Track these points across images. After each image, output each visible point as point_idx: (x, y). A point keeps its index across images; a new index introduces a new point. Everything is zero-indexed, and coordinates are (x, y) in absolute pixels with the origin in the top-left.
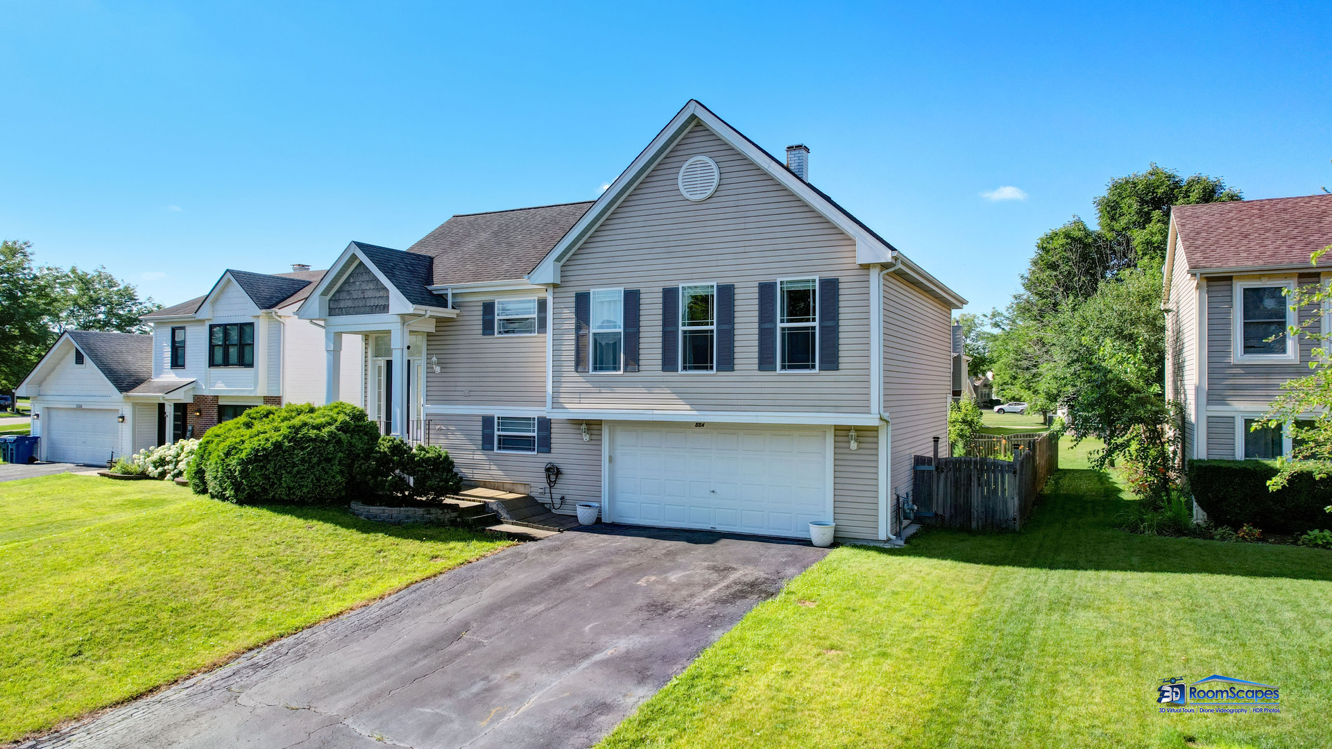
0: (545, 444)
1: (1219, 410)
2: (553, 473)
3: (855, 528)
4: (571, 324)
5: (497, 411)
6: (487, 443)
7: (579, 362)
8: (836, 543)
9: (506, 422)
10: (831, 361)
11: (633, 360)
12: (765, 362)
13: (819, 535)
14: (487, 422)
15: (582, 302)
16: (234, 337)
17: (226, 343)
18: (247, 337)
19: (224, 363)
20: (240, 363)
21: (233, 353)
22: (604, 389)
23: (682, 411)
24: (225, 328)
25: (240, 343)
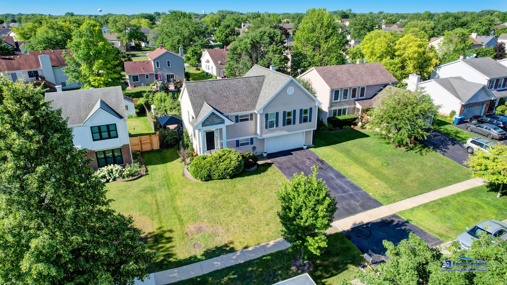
0: (252, 143)
1: (330, 109)
2: (254, 148)
3: (308, 144)
4: (264, 120)
6: (237, 145)
7: (266, 128)
8: (307, 148)
9: (242, 140)
10: (310, 121)
11: (277, 125)
12: (300, 122)
13: (305, 147)
14: (238, 142)
15: (267, 115)
16: (105, 129)
17: (100, 132)
18: (111, 128)
19: (101, 138)
20: (110, 137)
21: (105, 135)
22: (271, 131)
23: (286, 133)
24: (99, 127)
25: (109, 131)
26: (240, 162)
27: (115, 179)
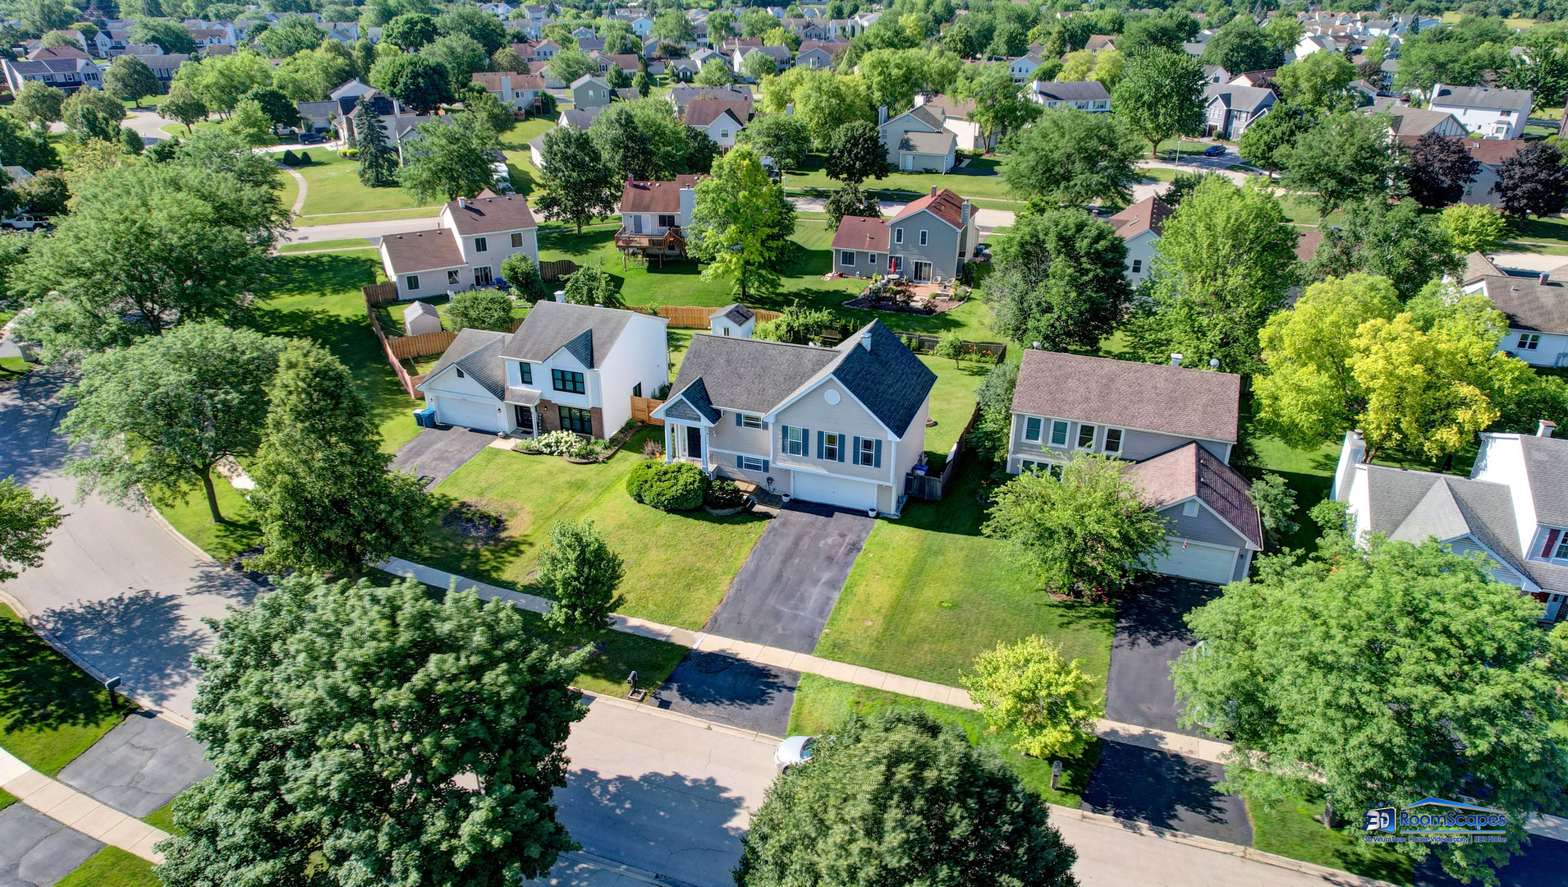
0: (766, 469)
1: (1015, 456)
2: (770, 480)
3: (883, 509)
5: (744, 455)
6: (740, 465)
7: (784, 450)
8: (878, 516)
9: (748, 459)
10: (878, 465)
11: (806, 453)
12: (856, 461)
13: (872, 514)
14: (740, 458)
15: (785, 429)
16: (569, 377)
17: (564, 380)
18: (578, 378)
19: (564, 390)
20: (575, 391)
21: (570, 386)
22: (794, 460)
23: (824, 472)
24: (563, 372)
25: (574, 381)
26: (689, 492)
27: (561, 454)
